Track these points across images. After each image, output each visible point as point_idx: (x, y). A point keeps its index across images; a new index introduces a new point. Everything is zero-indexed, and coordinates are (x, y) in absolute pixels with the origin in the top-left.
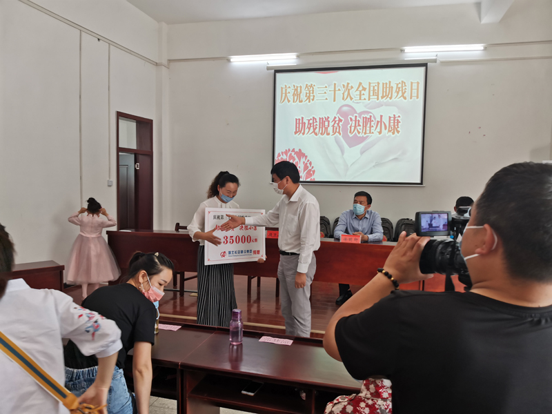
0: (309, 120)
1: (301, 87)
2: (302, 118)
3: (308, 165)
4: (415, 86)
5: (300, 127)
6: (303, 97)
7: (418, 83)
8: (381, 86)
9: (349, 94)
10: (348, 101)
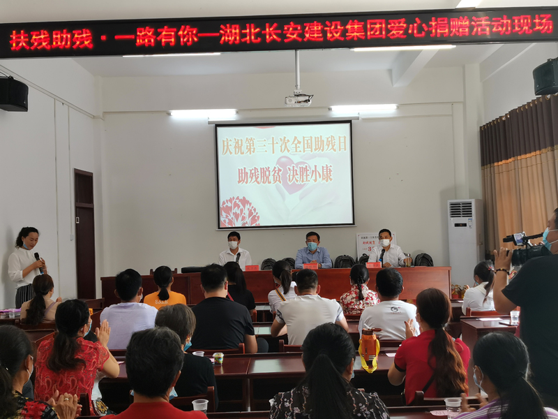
0: (251, 171)
1: (241, 140)
2: (245, 168)
3: (253, 211)
4: (342, 140)
5: (243, 176)
6: (244, 149)
7: (345, 137)
8: (313, 139)
9: (286, 146)
10: (286, 153)
